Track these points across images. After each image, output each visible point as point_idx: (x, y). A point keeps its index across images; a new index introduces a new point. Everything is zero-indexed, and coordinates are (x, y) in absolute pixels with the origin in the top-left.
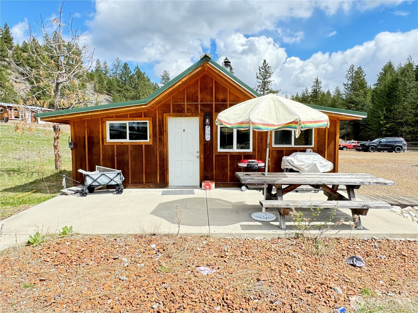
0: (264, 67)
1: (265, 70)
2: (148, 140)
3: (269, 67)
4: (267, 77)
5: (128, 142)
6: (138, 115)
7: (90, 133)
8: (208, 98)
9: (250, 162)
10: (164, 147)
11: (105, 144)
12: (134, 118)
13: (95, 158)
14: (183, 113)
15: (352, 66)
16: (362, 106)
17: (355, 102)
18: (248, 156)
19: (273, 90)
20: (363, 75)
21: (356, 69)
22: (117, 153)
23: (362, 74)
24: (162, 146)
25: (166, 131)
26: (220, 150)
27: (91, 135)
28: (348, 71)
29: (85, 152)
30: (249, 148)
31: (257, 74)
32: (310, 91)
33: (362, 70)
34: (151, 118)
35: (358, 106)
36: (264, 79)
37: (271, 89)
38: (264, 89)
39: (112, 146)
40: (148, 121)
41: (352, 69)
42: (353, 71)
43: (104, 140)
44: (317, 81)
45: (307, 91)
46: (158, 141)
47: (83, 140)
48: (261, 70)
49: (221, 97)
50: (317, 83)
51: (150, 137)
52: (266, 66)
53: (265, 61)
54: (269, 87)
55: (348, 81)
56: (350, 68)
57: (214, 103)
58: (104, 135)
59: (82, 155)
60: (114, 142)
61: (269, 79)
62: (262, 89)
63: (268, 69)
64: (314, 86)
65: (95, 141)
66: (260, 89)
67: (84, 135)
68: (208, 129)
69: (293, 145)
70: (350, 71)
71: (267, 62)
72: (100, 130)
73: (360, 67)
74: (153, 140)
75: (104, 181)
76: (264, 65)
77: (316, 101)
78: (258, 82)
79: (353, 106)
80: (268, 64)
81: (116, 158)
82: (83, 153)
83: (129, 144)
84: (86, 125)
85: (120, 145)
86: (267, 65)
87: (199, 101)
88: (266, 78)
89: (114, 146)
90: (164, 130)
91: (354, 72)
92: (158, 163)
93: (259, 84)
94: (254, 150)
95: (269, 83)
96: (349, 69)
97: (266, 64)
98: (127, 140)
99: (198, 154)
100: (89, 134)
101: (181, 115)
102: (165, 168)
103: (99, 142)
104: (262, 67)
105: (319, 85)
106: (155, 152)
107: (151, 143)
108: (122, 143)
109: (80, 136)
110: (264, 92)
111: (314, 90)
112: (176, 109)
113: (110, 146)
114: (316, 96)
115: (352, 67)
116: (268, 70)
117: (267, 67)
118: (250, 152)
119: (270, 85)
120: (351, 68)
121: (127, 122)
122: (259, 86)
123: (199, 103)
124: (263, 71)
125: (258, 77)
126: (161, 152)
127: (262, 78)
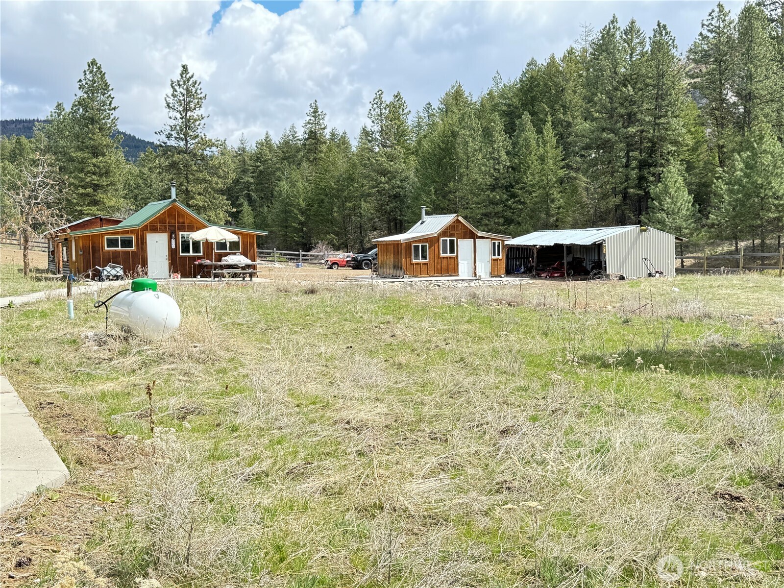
0: (184, 82)
1: (187, 90)
3: (196, 82)
4: (192, 105)
6: (126, 232)
7: (93, 243)
8: (173, 221)
9: (202, 261)
10: (144, 253)
11: (104, 251)
12: (123, 234)
13: (97, 260)
14: (156, 230)
15: (380, 92)
16: (401, 181)
17: (389, 172)
18: (199, 258)
19: (207, 139)
20: (406, 111)
21: (388, 98)
22: (112, 256)
23: (403, 110)
25: (146, 242)
26: (181, 254)
28: (372, 103)
29: (90, 256)
30: (200, 253)
31: (168, 99)
32: (301, 134)
33: (403, 101)
34: (135, 234)
35: (394, 181)
36: (186, 110)
37: (203, 137)
38: (186, 134)
39: (109, 252)
40: (133, 236)
41: (380, 98)
42: (381, 104)
43: (103, 248)
44: (316, 111)
45: (296, 133)
46: (140, 249)
47: (88, 248)
48: (177, 88)
49: (181, 220)
50: (315, 117)
51: (135, 246)
52: (188, 80)
53: (185, 67)
54: (199, 131)
55: (373, 124)
56: (375, 96)
57: (177, 224)
58: (103, 245)
59: (88, 258)
60: (110, 250)
61: (197, 113)
62: (182, 136)
63: (194, 87)
64: (309, 123)
65: (97, 249)
66: (176, 135)
67: (89, 245)
68: (173, 241)
69: (228, 251)
70: (377, 104)
71: (190, 72)
72: (101, 242)
73: (399, 93)
74: (137, 248)
75: (113, 272)
76: (182, 77)
77: (315, 159)
78: (170, 118)
79: (383, 179)
80: (192, 76)
81: (111, 260)
83: (120, 251)
84: (90, 239)
85: (114, 252)
86: (190, 78)
88: (190, 109)
91: (384, 105)
92: (141, 263)
93: (172, 122)
94: (204, 254)
95: (197, 123)
96: (374, 100)
97: (188, 76)
98: (120, 248)
99: (167, 257)
100: (93, 245)
101: (155, 232)
103: (100, 250)
104: (178, 82)
105: (321, 121)
106: (139, 256)
107: (135, 250)
108: (115, 250)
109: (86, 246)
111: (311, 132)
112: (152, 228)
113: (107, 252)
114: (316, 149)
115: (379, 95)
116: (194, 90)
117: (191, 82)
119: (201, 126)
120: (378, 97)
121: (119, 237)
122: (173, 128)
123: (167, 224)
124: (182, 91)
125: (171, 105)
126: (142, 256)
127: (181, 109)
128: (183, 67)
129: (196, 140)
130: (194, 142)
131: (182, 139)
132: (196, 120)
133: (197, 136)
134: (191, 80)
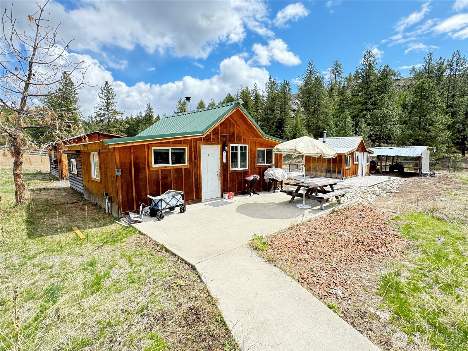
0: (107, 88)
1: (108, 91)
2: (187, 164)
3: (111, 89)
5: (171, 166)
6: (178, 142)
7: (136, 158)
8: (225, 131)
9: (254, 176)
10: (197, 169)
11: (150, 169)
12: (175, 145)
13: (141, 183)
14: (209, 141)
18: (245, 173)
19: (117, 111)
22: (161, 176)
24: (196, 168)
25: (200, 156)
26: (231, 169)
27: (137, 161)
29: (132, 178)
30: (246, 167)
32: (144, 114)
34: (188, 145)
37: (115, 110)
38: (108, 109)
40: (186, 148)
43: (150, 165)
44: (149, 107)
46: (193, 165)
47: (129, 166)
48: (103, 90)
49: (232, 131)
50: (149, 109)
51: (188, 161)
52: (108, 88)
54: (113, 107)
57: (228, 135)
58: (150, 160)
59: (128, 181)
60: (159, 167)
61: (112, 100)
62: (106, 109)
64: (147, 111)
65: (141, 166)
67: (129, 161)
68: (225, 155)
69: (265, 164)
71: (109, 84)
72: (146, 156)
74: (190, 164)
76: (106, 86)
78: (101, 102)
81: (160, 181)
82: (129, 180)
83: (171, 168)
84: (132, 151)
85: (164, 170)
86: (109, 87)
87: (220, 133)
89: (158, 170)
90: (198, 155)
92: (194, 183)
94: (248, 168)
95: (113, 104)
97: (108, 86)
100: (135, 160)
101: (209, 143)
102: (199, 186)
103: (146, 167)
104: (104, 88)
106: (191, 174)
107: (189, 167)
108: (166, 167)
109: (125, 163)
110: (108, 111)
111: (148, 114)
113: (155, 171)
116: (111, 91)
118: (246, 170)
121: (170, 148)
122: (103, 105)
124: (106, 91)
125: (101, 97)
126: (195, 173)
127: (106, 99)
128: (106, 82)
129: (112, 111)
130: (111, 112)
131: (106, 110)
132: (112, 103)
133: (112, 110)
134: (109, 88)
